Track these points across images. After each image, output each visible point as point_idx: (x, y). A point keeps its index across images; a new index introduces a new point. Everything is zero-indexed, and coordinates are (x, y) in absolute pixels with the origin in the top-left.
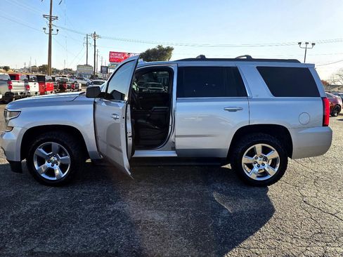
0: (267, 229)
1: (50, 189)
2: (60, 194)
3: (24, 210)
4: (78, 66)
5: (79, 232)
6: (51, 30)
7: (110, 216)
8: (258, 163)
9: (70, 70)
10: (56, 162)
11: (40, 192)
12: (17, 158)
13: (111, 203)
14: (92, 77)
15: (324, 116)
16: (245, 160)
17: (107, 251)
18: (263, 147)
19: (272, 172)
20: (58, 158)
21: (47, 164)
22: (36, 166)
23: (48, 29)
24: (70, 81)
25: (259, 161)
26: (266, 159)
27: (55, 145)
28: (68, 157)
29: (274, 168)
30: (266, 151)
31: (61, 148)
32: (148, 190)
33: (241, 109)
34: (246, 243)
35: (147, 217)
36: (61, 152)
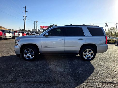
0: (94, 73)
1: (28, 62)
2: (31, 64)
3: (22, 68)
4: (32, 30)
5: (39, 75)
6: (25, 20)
7: (47, 70)
8: (87, 55)
9: (30, 31)
10: (30, 54)
11: (26, 63)
12: (19, 53)
13: (47, 66)
14: (36, 32)
15: (106, 42)
16: (84, 54)
17: (48, 81)
18: (89, 50)
19: (91, 57)
20: (31, 53)
21: (28, 55)
22: (24, 55)
23: (24, 19)
24: (30, 33)
25: (88, 54)
26: (90, 53)
27: (30, 49)
28: (34, 53)
29: (92, 56)
30: (90, 51)
31: (31, 50)
32: (57, 62)
33: (83, 39)
34: (89, 78)
35: (58, 70)
36: (32, 51)
